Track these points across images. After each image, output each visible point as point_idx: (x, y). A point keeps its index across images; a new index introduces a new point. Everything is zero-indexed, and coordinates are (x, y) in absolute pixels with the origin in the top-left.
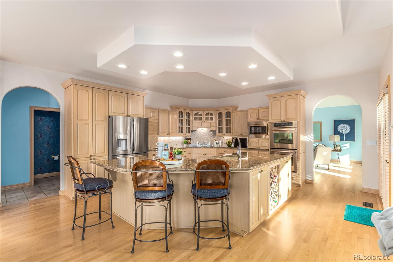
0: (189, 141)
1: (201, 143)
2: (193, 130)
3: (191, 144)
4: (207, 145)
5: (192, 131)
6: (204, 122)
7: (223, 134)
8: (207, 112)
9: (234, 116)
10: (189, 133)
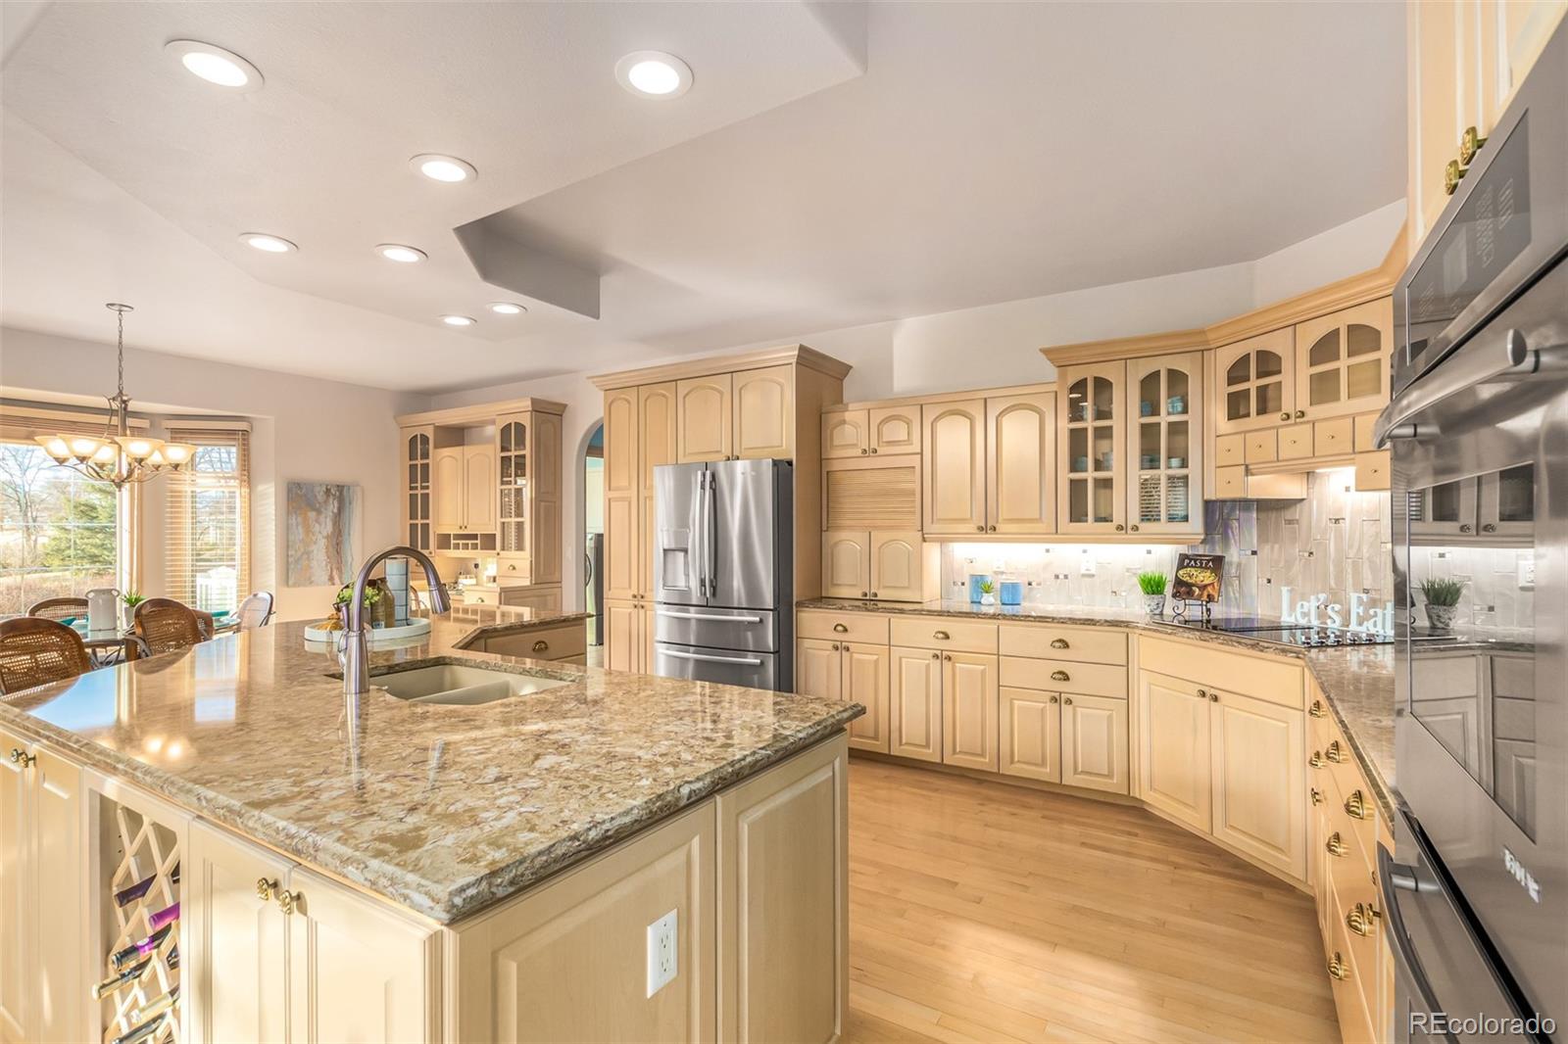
0: (1204, 577)
1: (1314, 603)
2: (1220, 495)
4: (1361, 624)
6: (1294, 423)
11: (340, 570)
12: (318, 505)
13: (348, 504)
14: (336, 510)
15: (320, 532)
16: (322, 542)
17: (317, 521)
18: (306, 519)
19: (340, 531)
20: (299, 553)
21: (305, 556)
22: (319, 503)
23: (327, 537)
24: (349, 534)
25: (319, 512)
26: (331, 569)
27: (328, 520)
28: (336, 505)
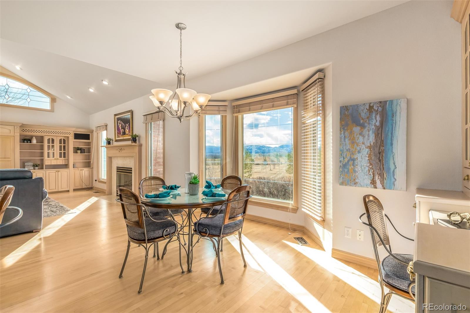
11: (381, 175)
12: (362, 121)
13: (390, 118)
14: (378, 124)
15: (363, 143)
16: (365, 152)
17: (360, 134)
18: (351, 133)
19: (382, 141)
20: (346, 160)
21: (351, 162)
22: (363, 119)
23: (370, 147)
24: (392, 144)
25: (363, 126)
26: (373, 174)
27: (371, 132)
28: (378, 118)
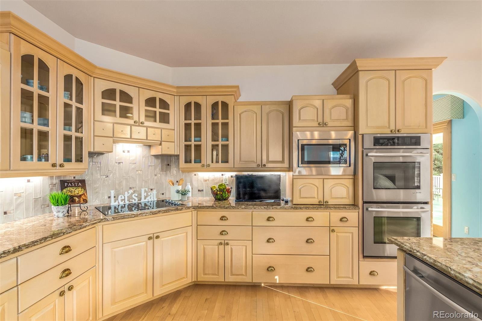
0: (78, 191)
1: (126, 195)
2: (97, 150)
3: (86, 201)
4: (145, 199)
5: (92, 155)
6: (139, 126)
7: (203, 166)
8: (149, 94)
9: (240, 115)
10: (79, 159)
